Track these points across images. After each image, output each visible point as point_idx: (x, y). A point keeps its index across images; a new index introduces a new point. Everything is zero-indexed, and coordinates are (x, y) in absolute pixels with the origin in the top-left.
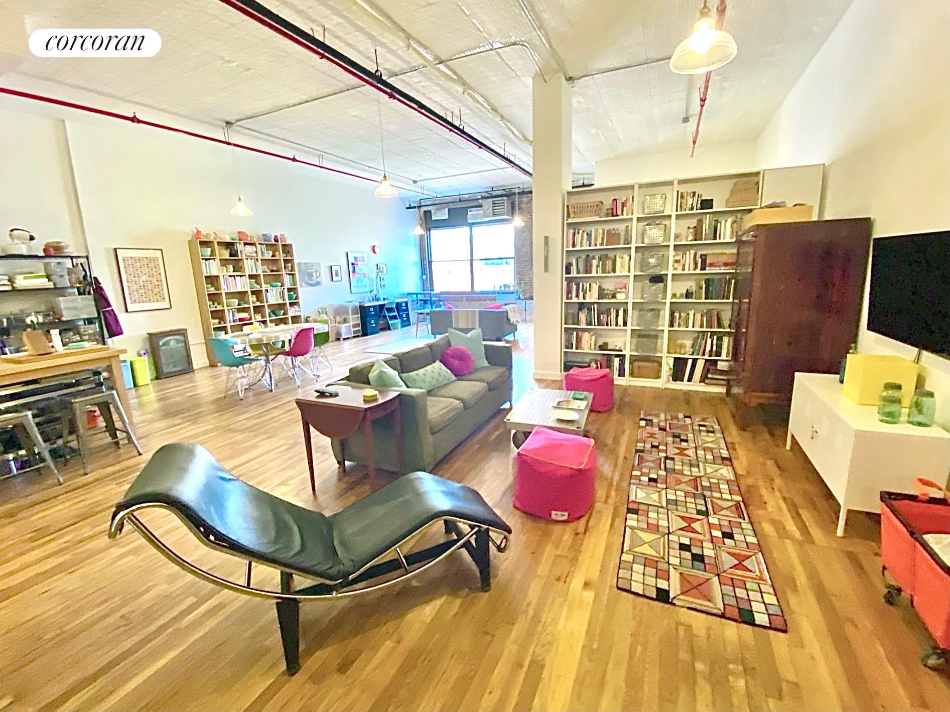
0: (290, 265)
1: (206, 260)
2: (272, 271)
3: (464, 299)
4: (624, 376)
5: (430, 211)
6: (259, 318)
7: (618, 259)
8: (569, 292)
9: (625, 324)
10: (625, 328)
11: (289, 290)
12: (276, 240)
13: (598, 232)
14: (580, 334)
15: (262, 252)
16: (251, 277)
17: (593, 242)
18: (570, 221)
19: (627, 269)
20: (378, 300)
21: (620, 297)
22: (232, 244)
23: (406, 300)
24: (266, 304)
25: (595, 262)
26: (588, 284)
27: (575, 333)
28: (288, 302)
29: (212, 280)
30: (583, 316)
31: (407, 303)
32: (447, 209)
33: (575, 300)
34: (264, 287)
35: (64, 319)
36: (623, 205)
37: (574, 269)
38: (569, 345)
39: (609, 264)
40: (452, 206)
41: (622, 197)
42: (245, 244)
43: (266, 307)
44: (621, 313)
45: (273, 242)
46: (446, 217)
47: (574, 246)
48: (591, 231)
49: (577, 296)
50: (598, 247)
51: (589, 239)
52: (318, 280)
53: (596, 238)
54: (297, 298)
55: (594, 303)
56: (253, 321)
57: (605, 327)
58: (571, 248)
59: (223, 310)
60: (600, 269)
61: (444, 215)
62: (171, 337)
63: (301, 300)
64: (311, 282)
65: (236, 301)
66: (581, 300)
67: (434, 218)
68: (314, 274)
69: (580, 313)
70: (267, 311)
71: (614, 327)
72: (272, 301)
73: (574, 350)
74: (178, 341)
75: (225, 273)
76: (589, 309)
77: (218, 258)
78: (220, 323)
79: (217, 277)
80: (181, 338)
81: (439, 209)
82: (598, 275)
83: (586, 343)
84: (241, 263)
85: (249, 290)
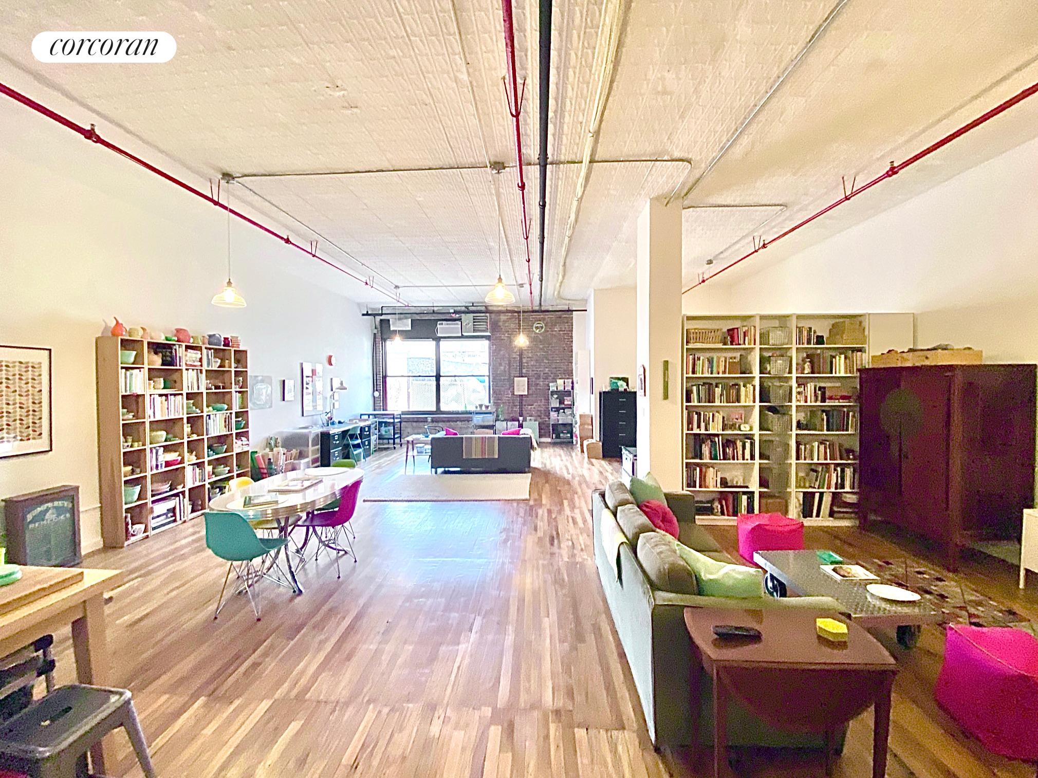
0: (241, 379)
1: (127, 369)
2: (219, 387)
5: (389, 320)
7: (743, 389)
8: (690, 422)
9: (752, 457)
10: (752, 461)
11: (238, 415)
12: (227, 344)
13: (720, 361)
14: (704, 470)
15: (208, 359)
16: (189, 396)
17: (715, 369)
18: (690, 346)
19: (752, 399)
21: (745, 429)
22: (170, 346)
24: (205, 437)
25: (718, 391)
26: (711, 414)
27: (698, 469)
28: (233, 432)
29: (133, 402)
30: (706, 450)
31: (369, 428)
32: (410, 320)
33: (696, 431)
34: (206, 410)
36: (745, 334)
37: (694, 396)
38: (692, 483)
39: (733, 392)
40: (418, 317)
41: (743, 326)
42: (187, 347)
43: (205, 441)
44: (748, 445)
45: (222, 347)
46: (410, 329)
48: (713, 358)
49: (699, 427)
50: (721, 375)
51: (711, 366)
53: (718, 366)
55: (717, 435)
56: (185, 464)
57: (732, 461)
58: (690, 375)
59: (143, 450)
60: (724, 398)
61: (405, 325)
62: (49, 504)
64: (259, 403)
65: (163, 434)
66: (703, 431)
68: (264, 391)
69: (703, 445)
70: (206, 447)
71: (741, 461)
72: (214, 431)
74: (59, 510)
75: (153, 391)
76: (713, 441)
77: (146, 366)
79: (141, 396)
81: (400, 319)
82: (722, 404)
83: (711, 480)
84: (175, 376)
85: (185, 417)
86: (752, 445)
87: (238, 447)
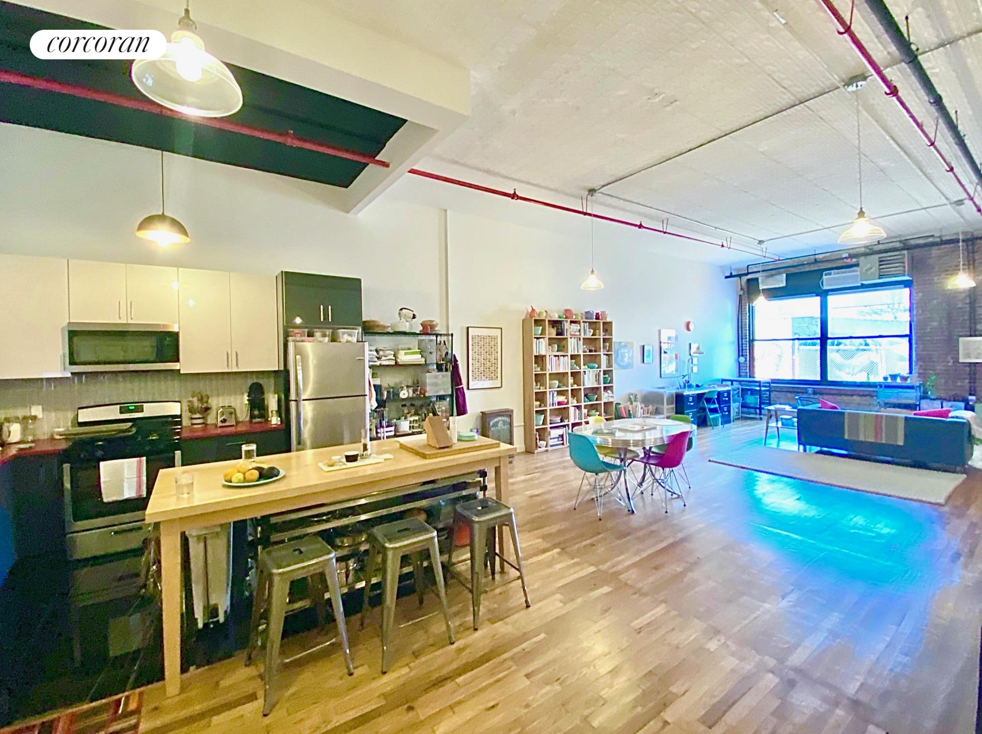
0: (608, 344)
1: (537, 338)
6: (575, 402)
11: (605, 372)
12: (597, 318)
15: (584, 330)
16: (573, 357)
20: (690, 386)
22: (559, 322)
23: (728, 388)
24: (582, 387)
28: (602, 385)
29: (540, 359)
31: (729, 393)
34: (583, 368)
35: (426, 395)
42: (572, 322)
43: (582, 391)
45: (595, 320)
46: (784, 285)
52: (630, 361)
54: (611, 382)
56: (569, 406)
59: (546, 392)
61: (780, 281)
62: (500, 418)
63: (614, 385)
64: (622, 364)
65: (557, 383)
67: (762, 287)
68: (627, 355)
70: (583, 395)
72: (588, 384)
74: (504, 422)
75: (551, 353)
77: (547, 336)
79: (545, 356)
80: (508, 419)
81: (772, 276)
84: (564, 342)
85: (569, 371)
87: (605, 397)
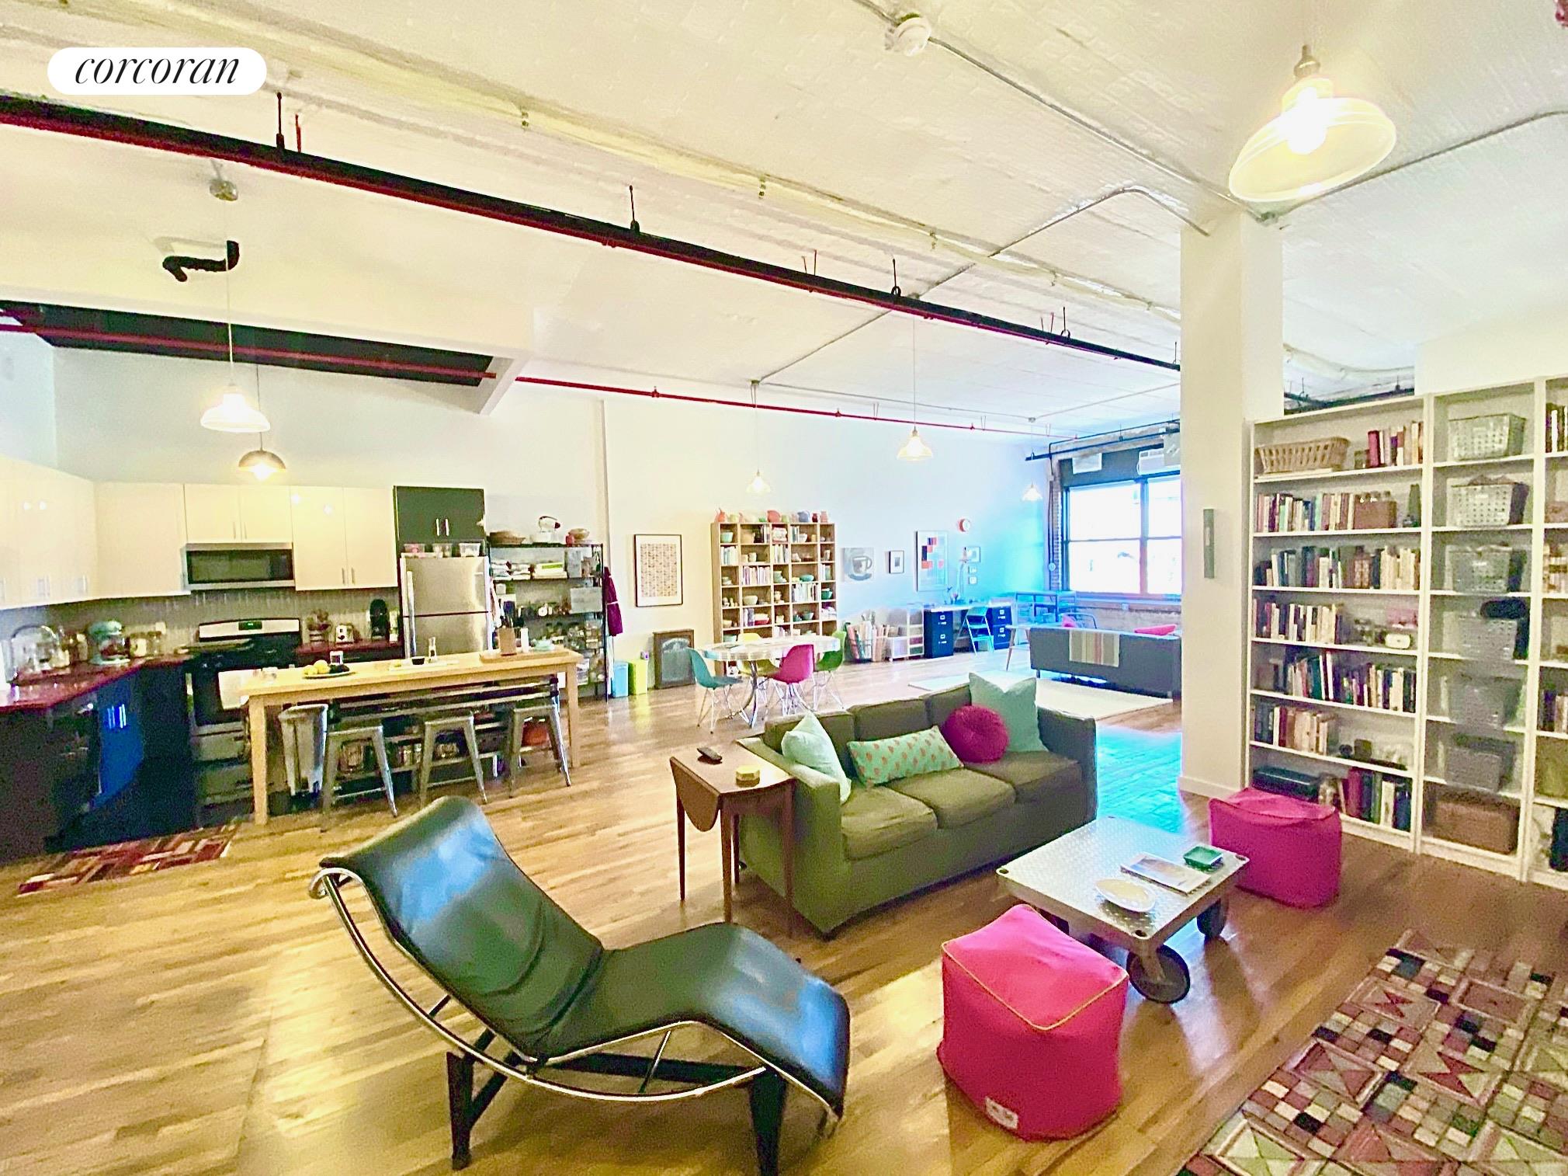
0: (828, 552)
1: (726, 547)
2: (805, 560)
3: (1125, 607)
4: (1407, 828)
5: (1070, 460)
6: (780, 620)
7: (1385, 556)
8: (1263, 620)
9: (1409, 705)
10: (1407, 714)
11: (824, 586)
12: (815, 520)
13: (1332, 503)
14: (1290, 714)
15: (794, 536)
16: (776, 567)
17: (1318, 520)
18: (1262, 479)
19: (1412, 581)
20: (959, 602)
21: (1396, 643)
22: (759, 526)
23: (1007, 604)
24: (791, 604)
25: (1325, 563)
26: (1310, 609)
27: (1277, 710)
28: (820, 601)
29: (730, 571)
30: (1297, 677)
31: (1008, 611)
32: (1100, 455)
33: (1276, 638)
34: (792, 580)
35: (571, 612)
36: (1395, 442)
37: (1274, 574)
38: (1262, 733)
39: (1362, 568)
40: (1108, 449)
41: (1390, 425)
42: (774, 526)
43: (791, 607)
44: (1397, 679)
45: (811, 522)
46: (1099, 468)
47: (1272, 527)
48: (1315, 498)
49: (1283, 631)
50: (1332, 531)
51: (1311, 516)
52: (868, 571)
53: (1326, 514)
54: (833, 597)
55: (1325, 650)
56: (773, 625)
57: (1355, 707)
58: (1266, 533)
59: (738, 610)
60: (1338, 579)
61: (1095, 464)
62: (676, 640)
63: (837, 600)
64: (857, 575)
65: (755, 599)
66: (1293, 641)
67: (1075, 472)
68: (864, 564)
69: (1291, 669)
70: (791, 613)
71: (1381, 710)
72: (799, 600)
73: (1275, 746)
74: (682, 645)
75: (746, 563)
76: (1313, 664)
77: (739, 544)
78: (733, 625)
79: (736, 568)
80: (687, 641)
81: (1085, 456)
82: (1334, 590)
83: (1305, 736)
84: (765, 551)
85: (772, 585)
86: (1410, 679)
87: (824, 615)
